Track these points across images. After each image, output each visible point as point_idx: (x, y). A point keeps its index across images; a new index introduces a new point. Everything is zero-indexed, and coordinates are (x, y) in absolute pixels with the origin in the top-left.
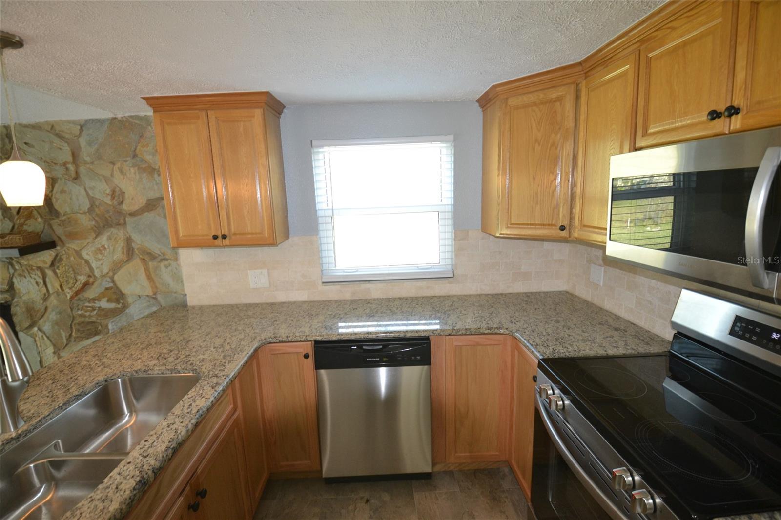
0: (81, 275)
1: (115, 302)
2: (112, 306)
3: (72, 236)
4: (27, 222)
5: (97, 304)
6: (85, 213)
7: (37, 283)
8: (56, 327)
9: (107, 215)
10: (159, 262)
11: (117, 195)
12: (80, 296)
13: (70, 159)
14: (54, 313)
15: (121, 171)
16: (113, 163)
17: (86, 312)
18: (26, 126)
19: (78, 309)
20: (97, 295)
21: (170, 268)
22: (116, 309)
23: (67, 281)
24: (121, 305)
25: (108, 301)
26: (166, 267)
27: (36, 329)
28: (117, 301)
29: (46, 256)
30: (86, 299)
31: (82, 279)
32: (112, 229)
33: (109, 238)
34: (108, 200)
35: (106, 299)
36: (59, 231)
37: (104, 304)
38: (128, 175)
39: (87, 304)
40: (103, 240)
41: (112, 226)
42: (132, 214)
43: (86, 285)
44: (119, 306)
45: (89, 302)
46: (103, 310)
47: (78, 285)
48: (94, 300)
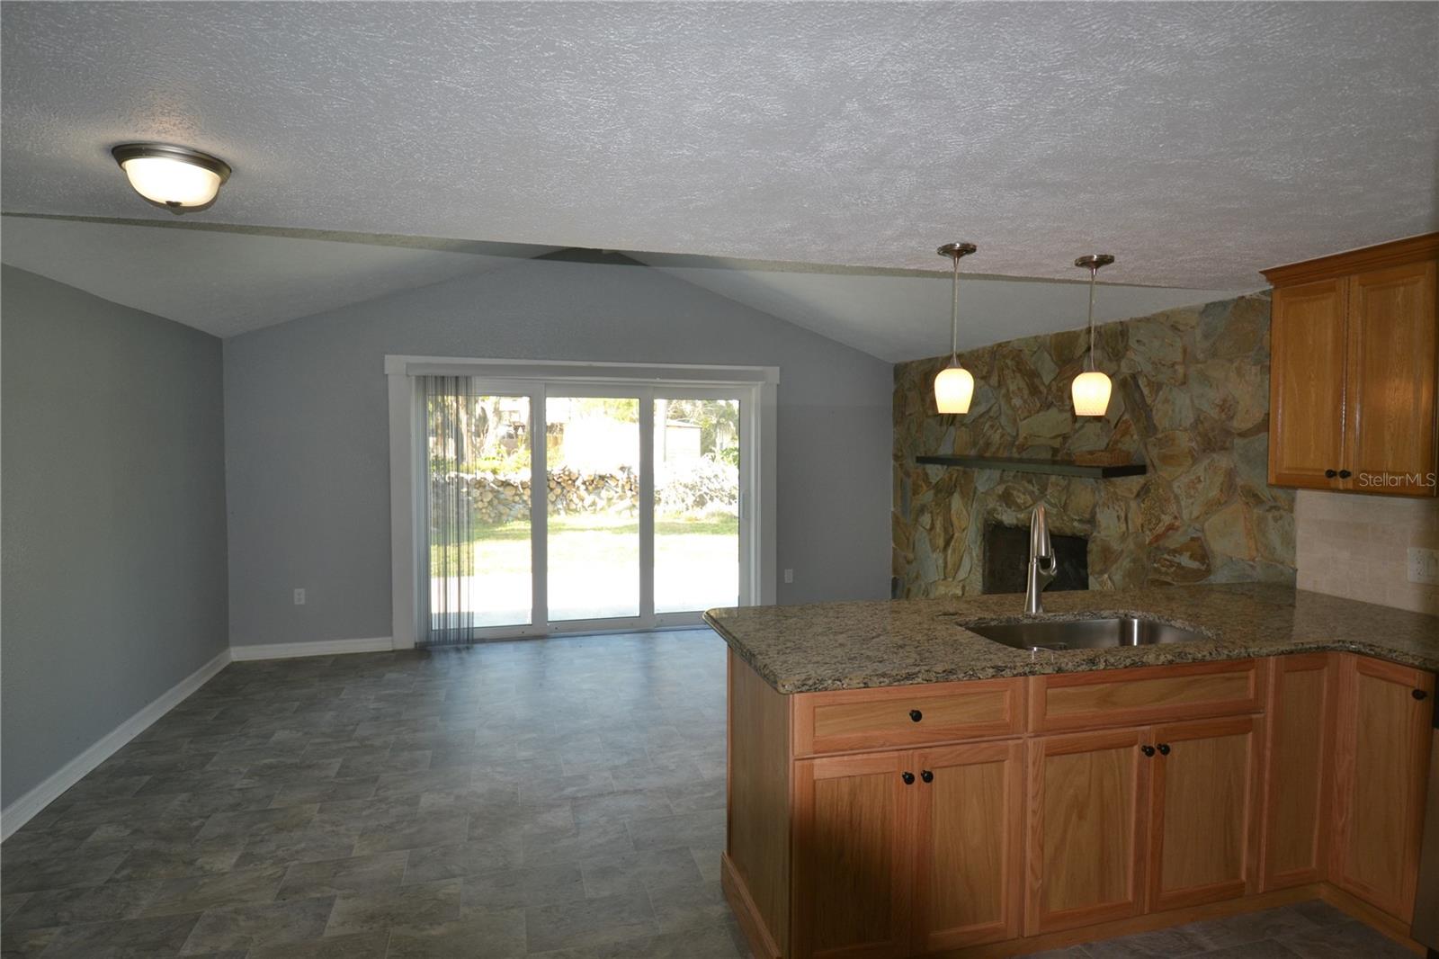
0: (1165, 514)
1: (1199, 561)
2: (1195, 565)
3: (1165, 459)
4: (1122, 439)
5: (1177, 559)
6: (1186, 430)
7: (1118, 517)
8: (1127, 580)
9: (1211, 435)
10: (1267, 511)
11: (1227, 407)
12: (1161, 543)
13: (1179, 358)
14: (1129, 559)
15: (1239, 372)
16: (1231, 361)
17: (1163, 566)
18: (1140, 320)
19: (1155, 561)
20: (1178, 546)
21: (1280, 522)
22: (1199, 570)
23: (1149, 520)
24: (1205, 566)
25: (1191, 557)
26: (1276, 520)
27: (1106, 576)
28: (1202, 560)
29: (1135, 482)
30: (1166, 549)
31: (1167, 520)
32: (1215, 455)
33: (1208, 468)
34: (1214, 413)
35: (1189, 553)
36: (1154, 452)
37: (1185, 561)
38: (1247, 378)
39: (1166, 556)
40: (1200, 469)
41: (1214, 450)
42: (1242, 435)
43: (1171, 528)
44: (1203, 568)
45: (1168, 554)
46: (1183, 568)
47: (1160, 529)
48: (1175, 552)
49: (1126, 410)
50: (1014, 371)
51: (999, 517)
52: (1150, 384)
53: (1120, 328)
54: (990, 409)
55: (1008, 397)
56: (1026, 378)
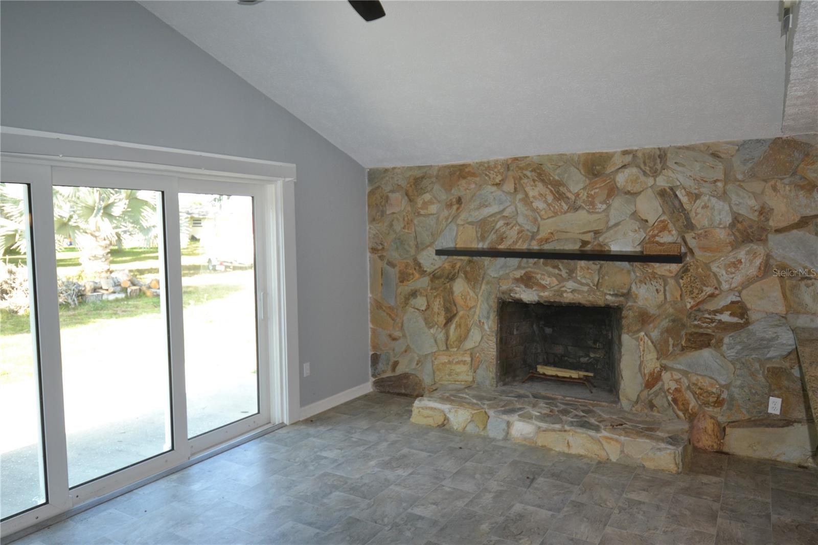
0: (707, 287)
1: (737, 317)
2: (735, 320)
4: (659, 234)
5: (718, 317)
6: (725, 228)
7: (657, 290)
8: (666, 334)
9: (749, 231)
10: (799, 280)
11: (764, 212)
12: (701, 307)
13: (721, 176)
14: (667, 320)
15: (774, 188)
16: (765, 181)
17: (703, 323)
18: (680, 148)
19: (695, 319)
20: (719, 308)
21: (812, 288)
22: (737, 324)
23: (690, 292)
24: (744, 320)
25: (731, 315)
26: (808, 286)
27: (642, 334)
28: (742, 316)
30: (706, 310)
31: (709, 290)
32: (752, 245)
33: (748, 253)
34: (754, 216)
35: (729, 312)
36: (693, 244)
37: (726, 317)
38: (782, 192)
39: (707, 316)
40: (741, 254)
41: (752, 241)
42: (778, 231)
43: (712, 296)
44: (741, 321)
45: (709, 314)
46: (723, 323)
47: (702, 296)
48: (715, 312)
49: (664, 213)
50: (534, 181)
51: (517, 296)
52: (689, 194)
53: (658, 153)
54: (504, 210)
55: (526, 201)
56: (549, 186)
